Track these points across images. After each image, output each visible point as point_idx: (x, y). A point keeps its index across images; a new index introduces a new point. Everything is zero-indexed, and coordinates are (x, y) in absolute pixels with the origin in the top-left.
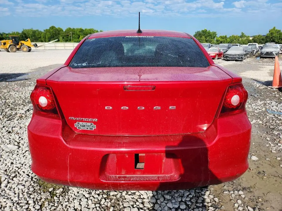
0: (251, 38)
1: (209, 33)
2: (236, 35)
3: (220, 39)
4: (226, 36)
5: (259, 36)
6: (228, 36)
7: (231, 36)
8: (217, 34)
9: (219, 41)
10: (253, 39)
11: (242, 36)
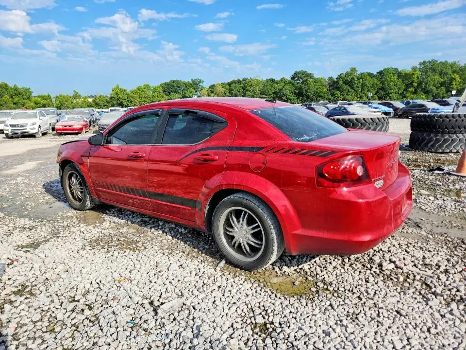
0: (90, 100)
1: (16, 89)
2: (66, 95)
3: (39, 100)
4: (49, 96)
5: (100, 97)
6: (53, 96)
7: (59, 96)
8: (32, 92)
9: (39, 103)
10: (93, 101)
11: (76, 96)
